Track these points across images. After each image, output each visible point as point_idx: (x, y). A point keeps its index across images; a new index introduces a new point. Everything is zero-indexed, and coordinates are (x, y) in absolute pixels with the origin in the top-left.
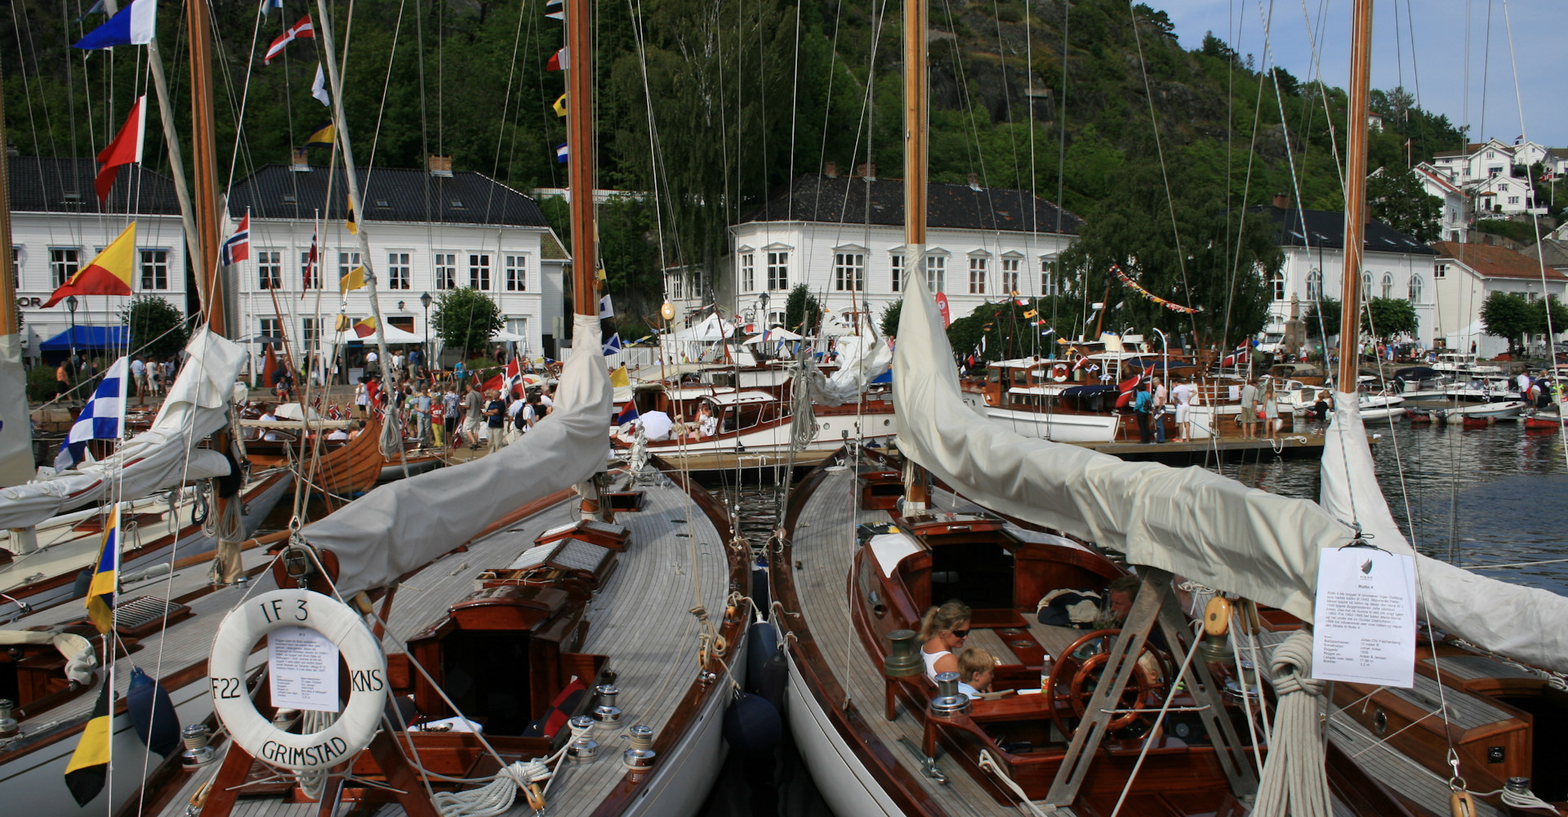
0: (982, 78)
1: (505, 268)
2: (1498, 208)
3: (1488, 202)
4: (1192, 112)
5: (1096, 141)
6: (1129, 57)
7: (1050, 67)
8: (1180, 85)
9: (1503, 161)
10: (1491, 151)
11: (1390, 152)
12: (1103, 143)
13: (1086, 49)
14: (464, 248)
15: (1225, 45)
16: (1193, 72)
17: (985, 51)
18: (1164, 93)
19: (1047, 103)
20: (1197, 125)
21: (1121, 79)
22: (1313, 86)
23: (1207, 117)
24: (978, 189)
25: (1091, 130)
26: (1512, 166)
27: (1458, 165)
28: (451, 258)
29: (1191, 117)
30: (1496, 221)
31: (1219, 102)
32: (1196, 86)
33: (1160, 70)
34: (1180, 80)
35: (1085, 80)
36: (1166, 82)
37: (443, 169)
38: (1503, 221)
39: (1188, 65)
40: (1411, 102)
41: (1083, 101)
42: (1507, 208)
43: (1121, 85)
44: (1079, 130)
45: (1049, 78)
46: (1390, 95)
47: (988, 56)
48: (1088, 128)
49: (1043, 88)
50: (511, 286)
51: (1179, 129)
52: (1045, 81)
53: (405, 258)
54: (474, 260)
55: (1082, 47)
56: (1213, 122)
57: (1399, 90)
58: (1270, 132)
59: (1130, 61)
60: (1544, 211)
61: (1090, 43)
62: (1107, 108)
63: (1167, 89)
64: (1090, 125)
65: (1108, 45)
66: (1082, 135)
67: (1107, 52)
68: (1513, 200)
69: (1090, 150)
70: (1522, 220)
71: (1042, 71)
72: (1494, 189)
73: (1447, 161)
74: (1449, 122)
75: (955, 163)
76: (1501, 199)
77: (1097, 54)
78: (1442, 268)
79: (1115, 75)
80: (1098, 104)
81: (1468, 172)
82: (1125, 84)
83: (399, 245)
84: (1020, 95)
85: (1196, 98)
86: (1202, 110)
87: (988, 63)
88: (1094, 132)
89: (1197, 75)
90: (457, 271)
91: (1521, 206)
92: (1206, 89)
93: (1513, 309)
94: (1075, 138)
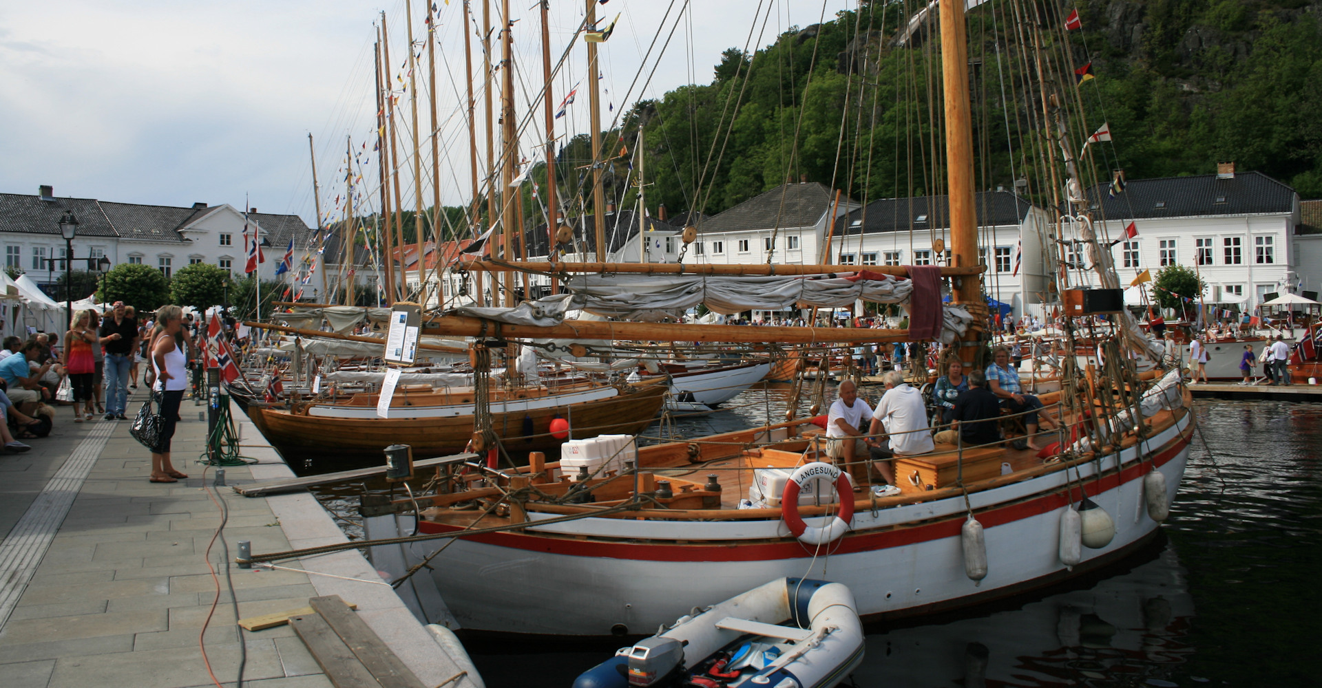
1: (1254, 246)
14: (1219, 233)
28: (1209, 242)
37: (1227, 172)
50: (1260, 260)
53: (1172, 243)
54: (1227, 241)
83: (1167, 234)
90: (1213, 251)
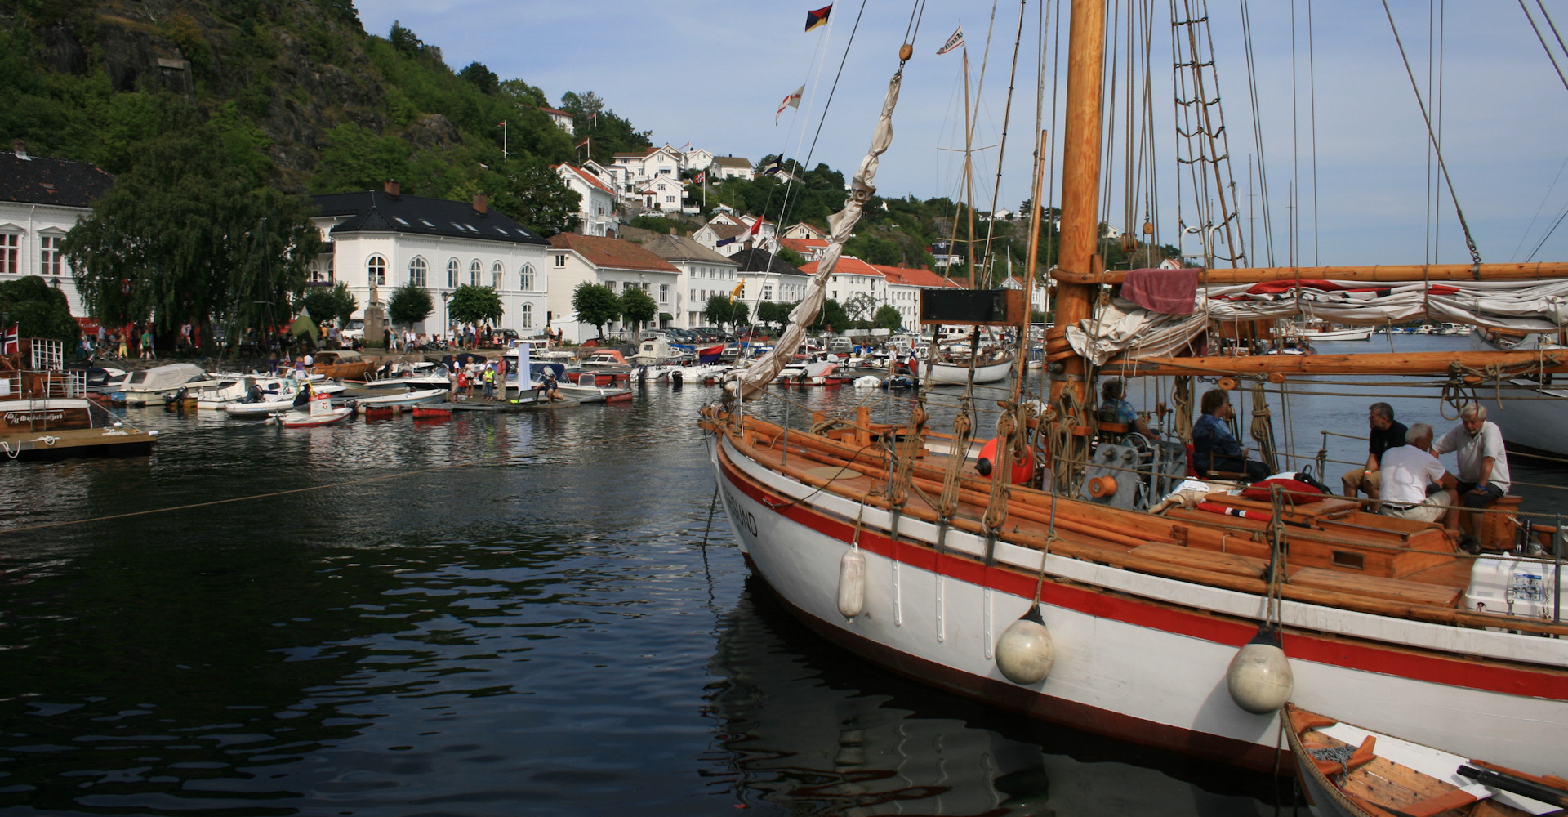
0: (111, 42)
2: (657, 205)
3: (649, 200)
4: (345, 96)
5: (236, 119)
6: (283, 36)
7: (188, 38)
8: (335, 68)
9: (671, 164)
10: (661, 155)
11: (564, 149)
12: (244, 121)
13: (237, 23)
15: (414, 36)
16: (354, 57)
17: (119, 15)
18: (317, 76)
19: (183, 75)
20: (349, 110)
21: (272, 57)
22: (516, 85)
23: (362, 102)
24: (25, 158)
25: (231, 107)
26: (679, 169)
27: (634, 165)
29: (344, 101)
30: (654, 218)
31: (378, 88)
32: (354, 71)
33: (315, 52)
34: (337, 64)
35: (229, 54)
36: (321, 65)
38: (660, 217)
39: (351, 50)
40: (600, 106)
41: (226, 76)
42: (666, 206)
43: (271, 63)
44: (217, 106)
45: (187, 49)
46: (583, 98)
47: (122, 20)
48: (229, 106)
49: (179, 59)
51: (328, 112)
52: (183, 52)
55: (232, 21)
56: (367, 108)
57: (590, 94)
58: (426, 121)
59: (284, 40)
60: (696, 210)
61: (244, 18)
62: (250, 84)
63: (321, 72)
64: (232, 102)
65: (261, 22)
66: (221, 111)
67: (259, 29)
68: (671, 199)
69: (228, 127)
70: (676, 217)
71: (180, 41)
72: (654, 188)
73: (626, 161)
74: (632, 126)
75: (32, 130)
76: (661, 198)
77: (249, 30)
78: (563, 257)
79: (268, 54)
80: (242, 80)
81: (642, 172)
82: (276, 63)
84: (152, 64)
85: (351, 82)
86: (355, 95)
87: (119, 28)
88: (234, 109)
89: (357, 60)
91: (677, 205)
92: (365, 74)
93: (598, 298)
94: (212, 114)
